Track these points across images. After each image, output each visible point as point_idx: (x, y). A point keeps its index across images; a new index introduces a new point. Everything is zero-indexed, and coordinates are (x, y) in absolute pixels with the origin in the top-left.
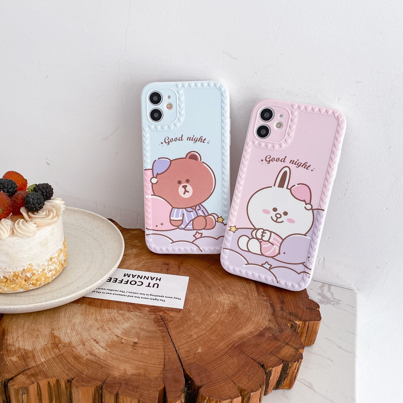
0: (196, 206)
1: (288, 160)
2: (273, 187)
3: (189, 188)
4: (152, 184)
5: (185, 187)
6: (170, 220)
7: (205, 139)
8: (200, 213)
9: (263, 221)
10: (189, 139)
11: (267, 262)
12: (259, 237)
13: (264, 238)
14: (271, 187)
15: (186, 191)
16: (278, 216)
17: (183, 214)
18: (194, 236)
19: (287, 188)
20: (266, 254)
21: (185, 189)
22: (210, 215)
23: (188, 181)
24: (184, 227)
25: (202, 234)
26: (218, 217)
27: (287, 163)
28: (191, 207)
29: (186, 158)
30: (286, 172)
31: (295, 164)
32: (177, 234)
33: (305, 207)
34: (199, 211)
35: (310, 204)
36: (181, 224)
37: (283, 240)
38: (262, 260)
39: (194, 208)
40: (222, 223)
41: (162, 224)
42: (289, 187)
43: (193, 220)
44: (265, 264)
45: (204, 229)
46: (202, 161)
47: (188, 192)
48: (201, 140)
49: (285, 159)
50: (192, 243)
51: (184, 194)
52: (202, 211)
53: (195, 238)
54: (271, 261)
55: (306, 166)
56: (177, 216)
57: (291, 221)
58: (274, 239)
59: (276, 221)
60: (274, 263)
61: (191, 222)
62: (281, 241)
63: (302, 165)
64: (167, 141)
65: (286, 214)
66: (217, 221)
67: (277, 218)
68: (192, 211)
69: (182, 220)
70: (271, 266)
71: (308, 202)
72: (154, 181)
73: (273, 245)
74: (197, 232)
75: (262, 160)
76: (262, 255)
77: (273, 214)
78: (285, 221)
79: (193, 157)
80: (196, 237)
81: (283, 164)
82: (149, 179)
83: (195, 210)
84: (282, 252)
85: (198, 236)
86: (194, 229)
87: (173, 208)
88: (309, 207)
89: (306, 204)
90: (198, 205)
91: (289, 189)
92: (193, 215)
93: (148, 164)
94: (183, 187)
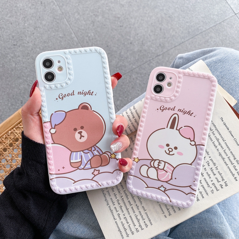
0: (91, 147)
1: (176, 109)
2: (166, 128)
3: (84, 133)
4: (52, 134)
5: (80, 133)
6: (71, 163)
7: (93, 92)
8: (96, 153)
9: (159, 154)
10: (79, 93)
11: (162, 186)
12: (156, 166)
13: (159, 167)
14: (165, 128)
15: (82, 136)
16: (170, 150)
17: (81, 156)
18: (92, 173)
19: (176, 129)
20: (162, 179)
21: (81, 135)
22: (105, 153)
23: (82, 128)
24: (83, 167)
25: (99, 170)
26: (111, 154)
27: (176, 111)
28: (87, 149)
29: (78, 109)
30: (175, 118)
31: (182, 112)
32: (78, 174)
33: (190, 143)
34: (95, 151)
35: (194, 141)
36: (81, 165)
37: (174, 168)
38: (159, 184)
39: (90, 149)
40: (115, 158)
41: (63, 168)
42: (178, 129)
43: (90, 160)
44: (161, 187)
45: (101, 166)
46: (92, 110)
47: (84, 137)
48: (90, 93)
49: (174, 108)
50: (92, 180)
51: (80, 138)
52: (97, 151)
53: (94, 176)
54: (165, 185)
55: (190, 113)
56: (76, 159)
57: (180, 154)
58: (168, 167)
59: (169, 154)
60: (168, 186)
61: (89, 162)
62: (173, 169)
63: (187, 112)
64: (61, 97)
65: (176, 148)
66: (111, 158)
67: (170, 151)
68: (89, 152)
69: (81, 161)
70: (166, 188)
71: (192, 139)
72: (53, 131)
73: (167, 172)
74: (95, 170)
75: (158, 109)
76: (159, 180)
77: (166, 148)
78: (176, 154)
79: (84, 107)
80: (94, 174)
81: (173, 112)
82: (48, 130)
83: (91, 151)
84: (173, 178)
85: (96, 173)
86: (92, 168)
87: (72, 152)
88: (193, 143)
89: (191, 141)
90: (93, 146)
91: (178, 130)
92: (90, 156)
93: (46, 118)
94: (79, 133)
